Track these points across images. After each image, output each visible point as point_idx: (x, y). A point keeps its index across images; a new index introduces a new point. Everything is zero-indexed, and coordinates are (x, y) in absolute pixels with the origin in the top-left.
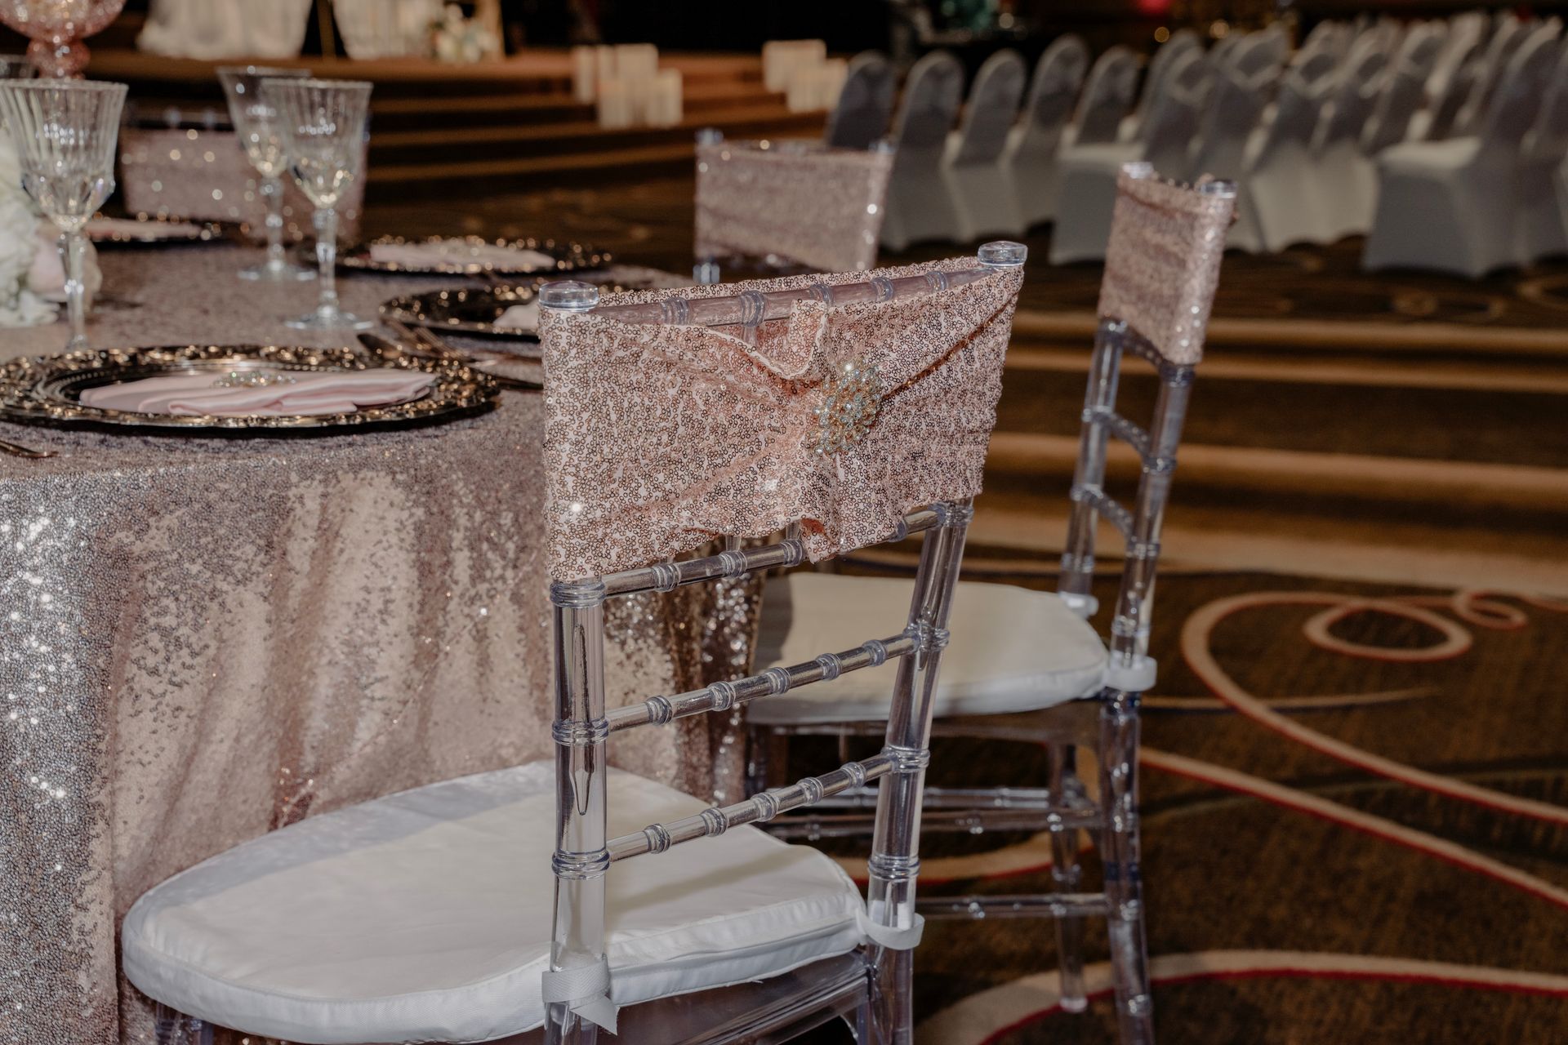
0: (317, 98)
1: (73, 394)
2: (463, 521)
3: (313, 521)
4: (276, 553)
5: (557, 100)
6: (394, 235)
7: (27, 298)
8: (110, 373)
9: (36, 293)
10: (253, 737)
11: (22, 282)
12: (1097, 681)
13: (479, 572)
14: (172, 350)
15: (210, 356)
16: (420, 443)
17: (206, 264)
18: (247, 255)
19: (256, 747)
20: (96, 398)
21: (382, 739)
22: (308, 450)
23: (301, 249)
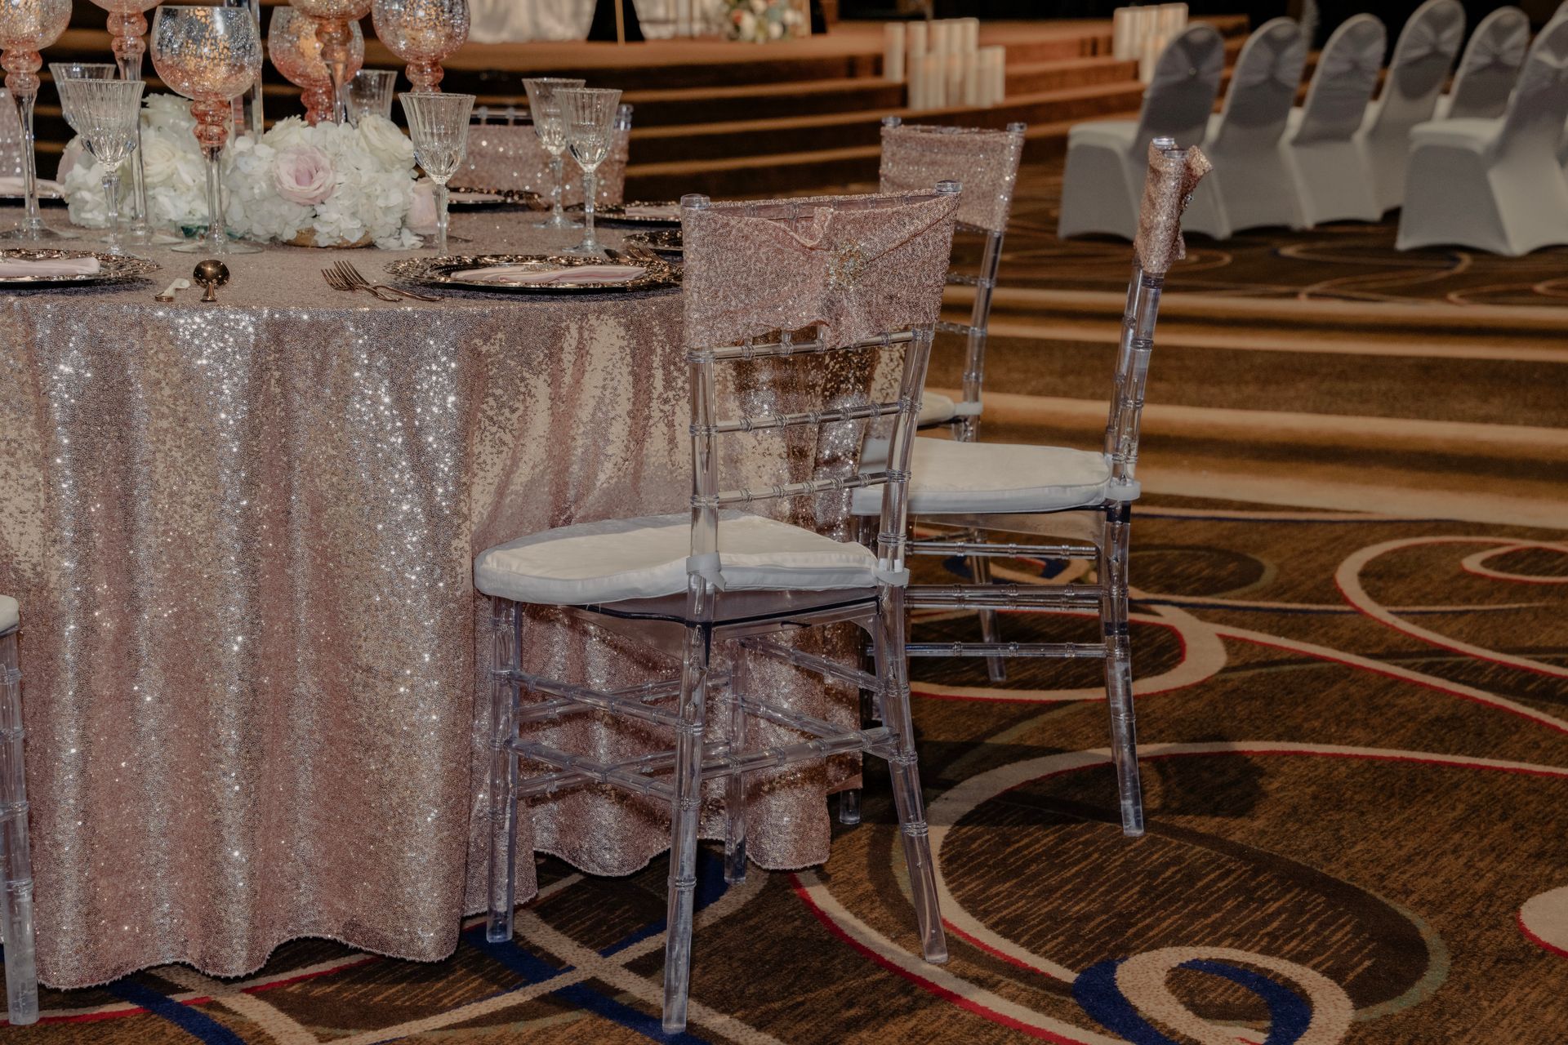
0: (586, 100)
1: (448, 274)
2: (659, 351)
3: (574, 343)
4: (555, 359)
5: (867, 82)
6: (642, 200)
7: (406, 232)
8: (463, 267)
9: (411, 230)
10: (541, 468)
11: (404, 220)
12: (1097, 494)
13: (669, 383)
14: (497, 257)
15: (518, 261)
16: (637, 304)
17: (509, 220)
18: (538, 215)
19: (543, 473)
20: (461, 276)
21: (613, 481)
22: (572, 304)
23: (574, 209)
